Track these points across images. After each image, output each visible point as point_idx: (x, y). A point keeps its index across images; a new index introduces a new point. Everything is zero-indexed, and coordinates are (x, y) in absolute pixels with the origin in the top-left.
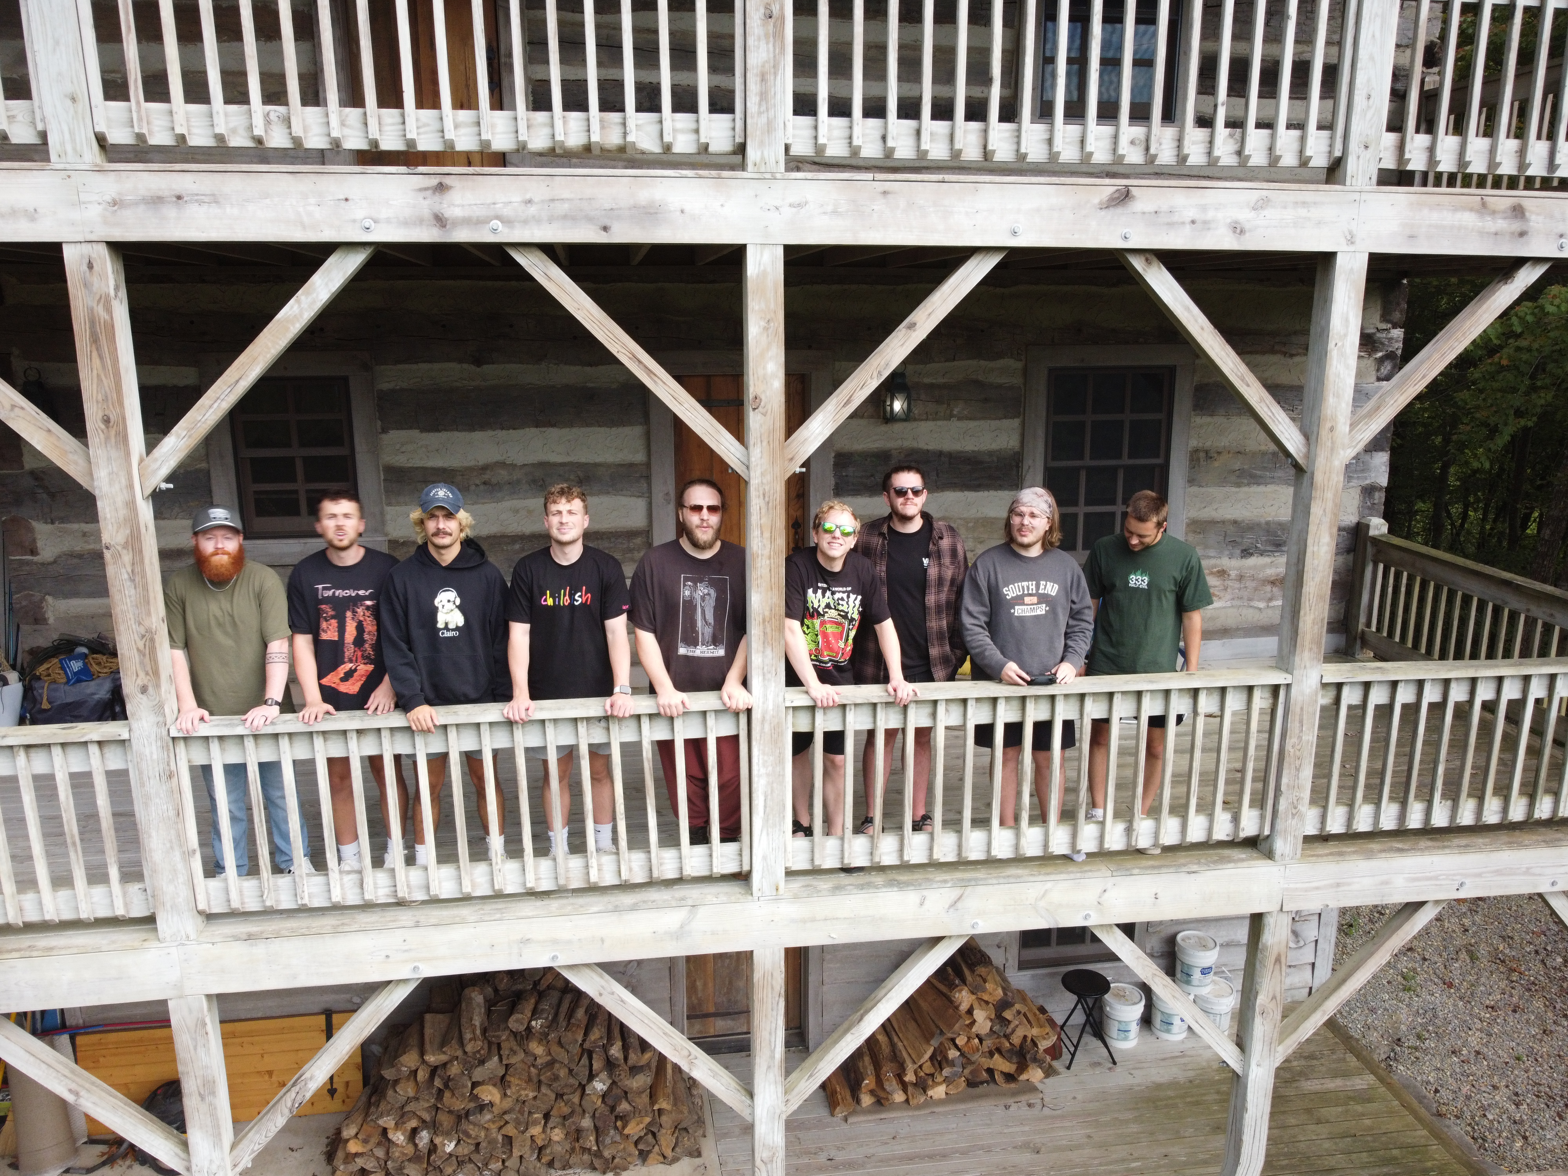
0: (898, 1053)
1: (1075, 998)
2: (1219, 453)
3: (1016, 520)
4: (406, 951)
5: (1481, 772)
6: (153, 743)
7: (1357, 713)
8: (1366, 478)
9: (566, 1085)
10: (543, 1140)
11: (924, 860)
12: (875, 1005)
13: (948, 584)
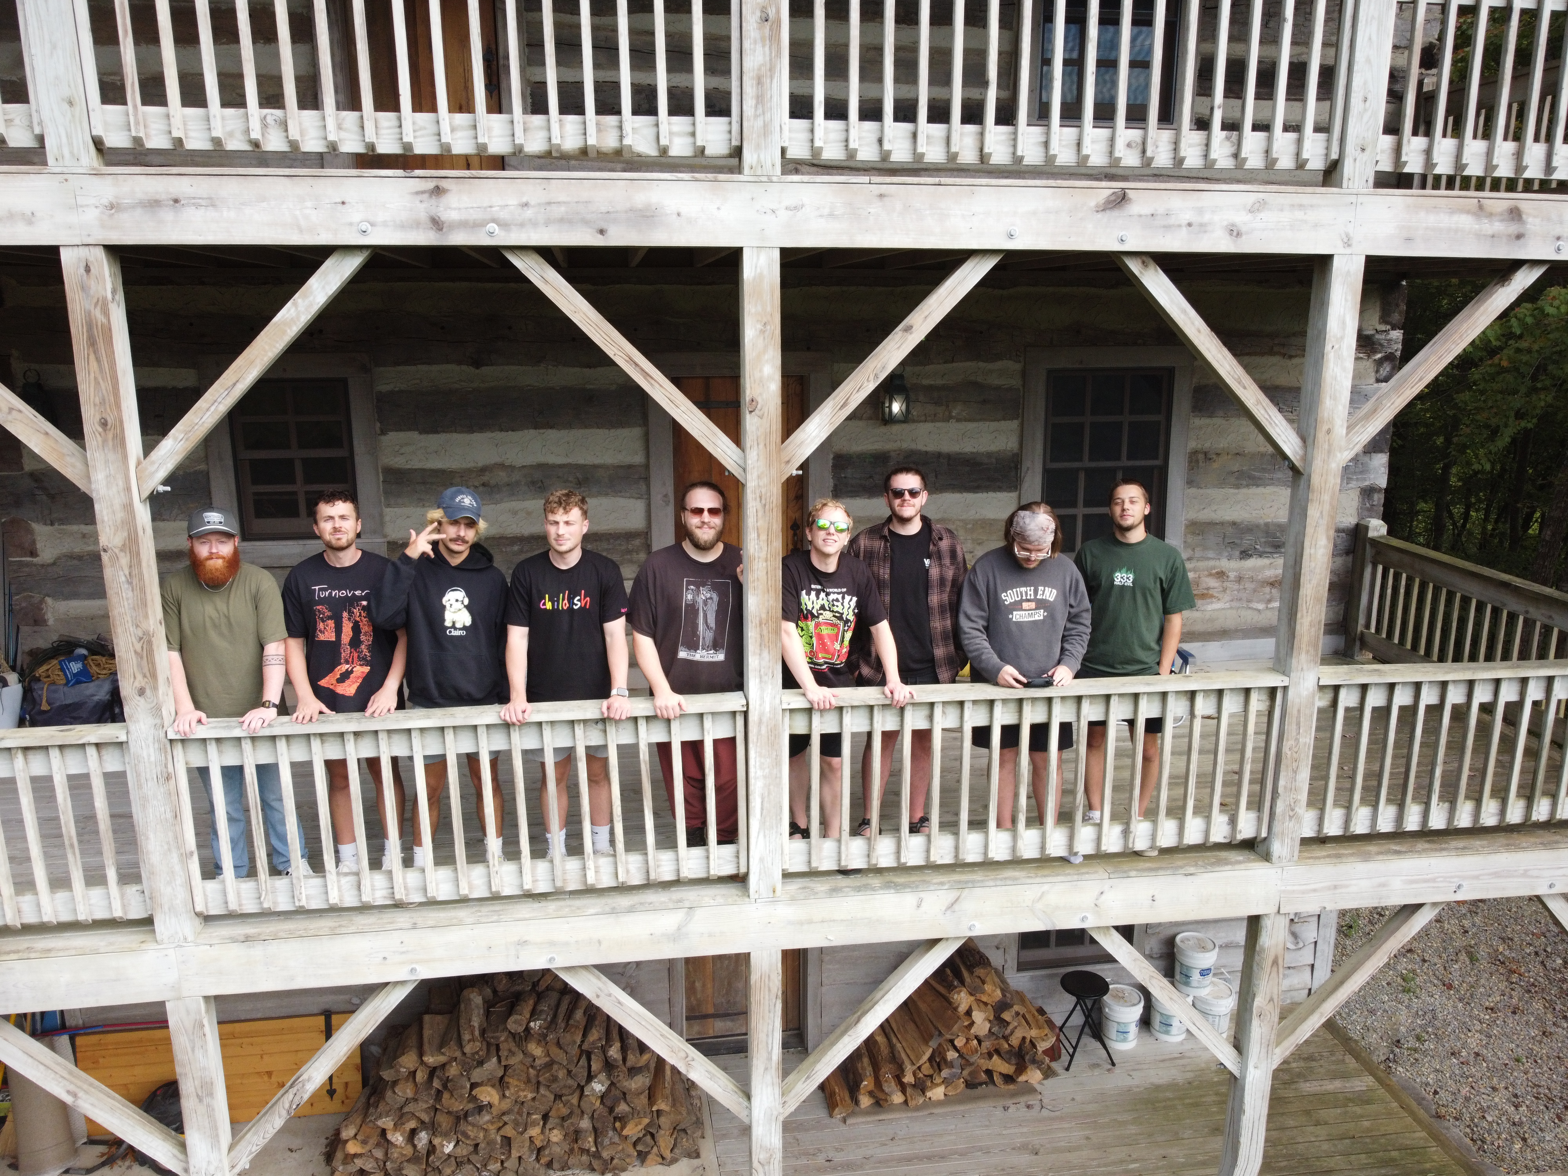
0: (897, 1055)
1: (1074, 999)
2: (1218, 454)
4: (403, 953)
5: (1479, 774)
6: (151, 745)
7: (1355, 715)
8: (1365, 480)
9: (565, 1086)
10: (542, 1141)
11: (922, 863)
12: (872, 1007)
13: (949, 585)
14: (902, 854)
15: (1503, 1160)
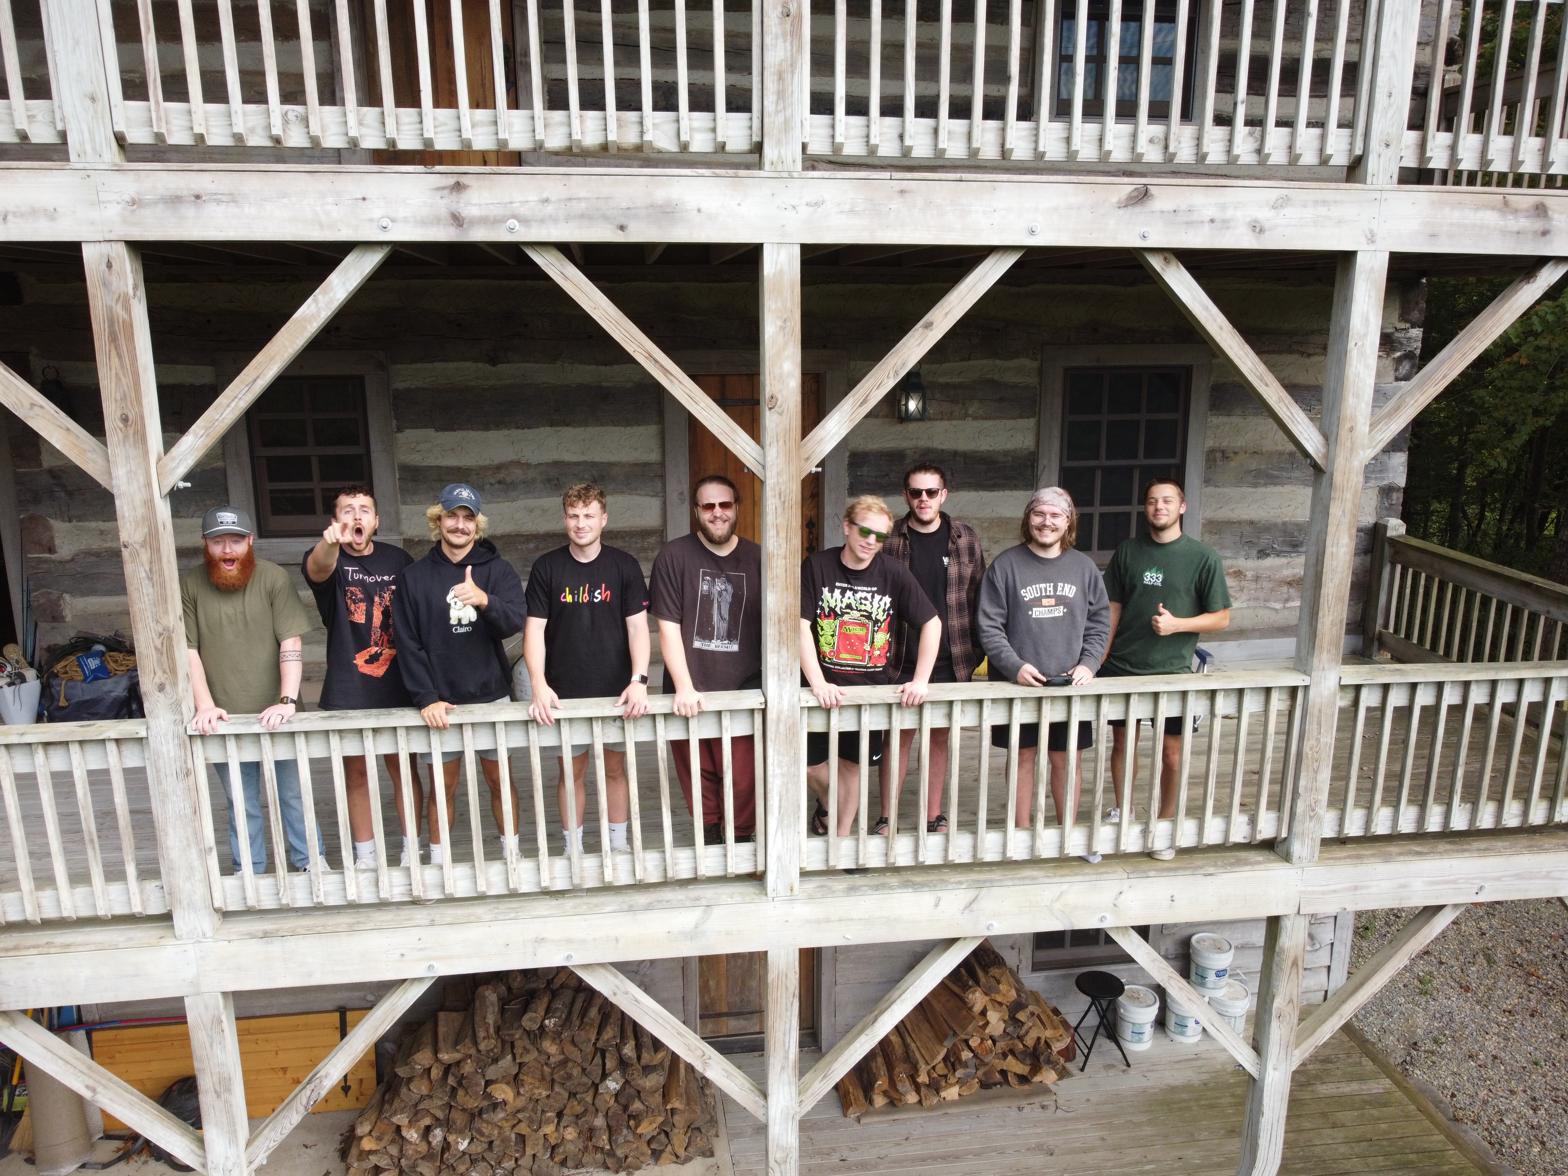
0: (911, 1055)
1: (1089, 999)
2: (1236, 453)
3: (1035, 521)
4: (421, 950)
5: (1501, 775)
6: (171, 741)
7: (1376, 715)
8: (1383, 479)
9: (579, 1084)
10: (556, 1138)
11: (940, 862)
12: (890, 1006)
13: (967, 582)
14: (920, 853)
15: (1521, 1163)
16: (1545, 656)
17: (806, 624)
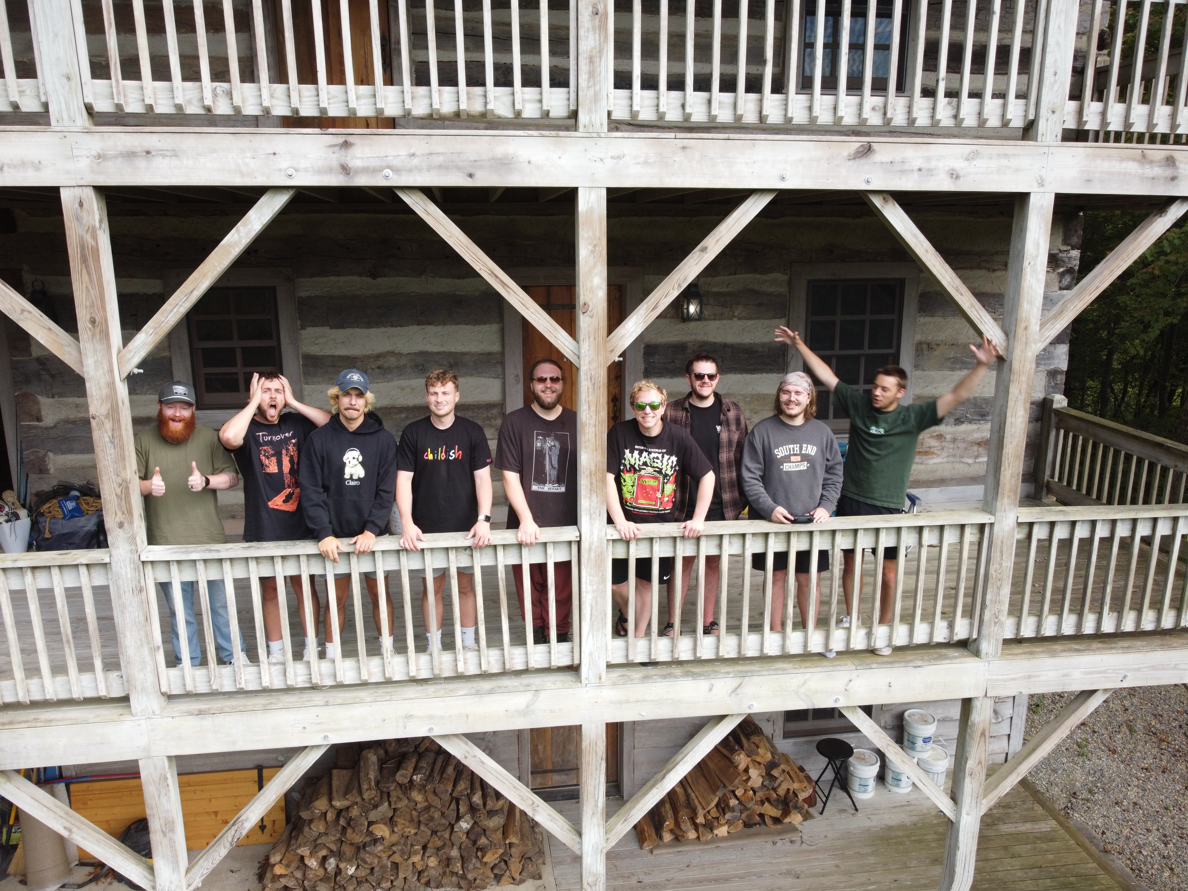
0: (691, 802)
1: (827, 760)
2: (938, 345)
3: (784, 397)
4: (318, 724)
5: (1140, 590)
6: (128, 566)
7: (1045, 546)
8: (1051, 364)
9: (439, 824)
10: (422, 866)
11: (713, 657)
12: (674, 767)
13: (735, 445)
14: (698, 650)
15: (1155, 884)
16: (1173, 500)
17: (611, 477)
